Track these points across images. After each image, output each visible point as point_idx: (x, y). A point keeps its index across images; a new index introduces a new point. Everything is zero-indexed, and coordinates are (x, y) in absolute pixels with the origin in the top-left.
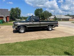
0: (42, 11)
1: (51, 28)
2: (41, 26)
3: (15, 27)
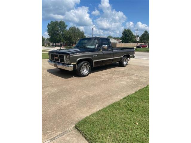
0: (65, 27)
1: (126, 61)
2: (114, 58)
3: (72, 64)
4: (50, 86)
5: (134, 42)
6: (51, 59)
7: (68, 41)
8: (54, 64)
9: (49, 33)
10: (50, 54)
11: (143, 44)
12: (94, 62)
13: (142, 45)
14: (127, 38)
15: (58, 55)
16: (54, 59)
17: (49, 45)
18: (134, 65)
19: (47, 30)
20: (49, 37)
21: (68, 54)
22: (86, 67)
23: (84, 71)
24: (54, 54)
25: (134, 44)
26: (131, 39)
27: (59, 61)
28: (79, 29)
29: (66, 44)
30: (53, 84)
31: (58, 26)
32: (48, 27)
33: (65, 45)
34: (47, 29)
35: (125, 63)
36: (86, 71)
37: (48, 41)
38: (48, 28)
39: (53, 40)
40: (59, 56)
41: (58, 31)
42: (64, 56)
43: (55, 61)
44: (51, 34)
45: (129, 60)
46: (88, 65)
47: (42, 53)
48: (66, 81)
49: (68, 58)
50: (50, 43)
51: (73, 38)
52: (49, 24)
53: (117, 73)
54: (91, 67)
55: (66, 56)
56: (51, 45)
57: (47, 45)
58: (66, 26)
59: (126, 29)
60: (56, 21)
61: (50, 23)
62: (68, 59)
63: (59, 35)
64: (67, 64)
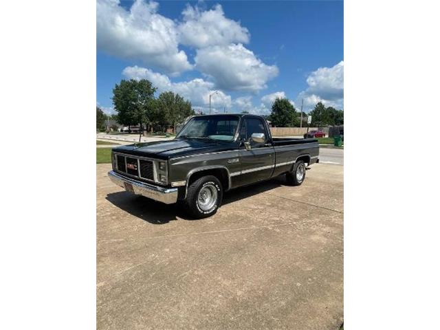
0: (151, 93)
1: (302, 171)
2: (277, 165)
3: (175, 184)
4: (112, 253)
5: (298, 126)
6: (117, 167)
7: (157, 122)
8: (125, 183)
9: (116, 104)
10: (116, 155)
11: (316, 129)
12: (232, 177)
13: (315, 132)
14: (283, 117)
15: (136, 160)
16: (124, 171)
17: (115, 129)
18: (318, 182)
19: (114, 99)
20: (116, 113)
21: (165, 157)
22: (211, 190)
23: (203, 201)
24: (126, 156)
25: (297, 129)
26: (290, 119)
27: (138, 175)
28: (181, 97)
29: (152, 129)
30: (119, 247)
31: (136, 91)
32: (114, 91)
33: (150, 130)
34: (112, 97)
35: (299, 177)
36: (210, 201)
37: (114, 122)
38: (114, 95)
39: (125, 120)
40: (139, 162)
41: (135, 100)
42: (152, 163)
43: (126, 173)
44: (121, 106)
45: (306, 169)
46: (215, 186)
47: (98, 149)
48: (158, 233)
49: (164, 170)
50: (118, 125)
51: (167, 115)
52: (117, 86)
53: (287, 204)
54: (224, 190)
55: (160, 163)
56: (120, 130)
57: (112, 130)
58: (154, 90)
59: (280, 98)
60: (132, 80)
61: (119, 84)
62: (163, 172)
63: (138, 109)
64: (160, 185)
